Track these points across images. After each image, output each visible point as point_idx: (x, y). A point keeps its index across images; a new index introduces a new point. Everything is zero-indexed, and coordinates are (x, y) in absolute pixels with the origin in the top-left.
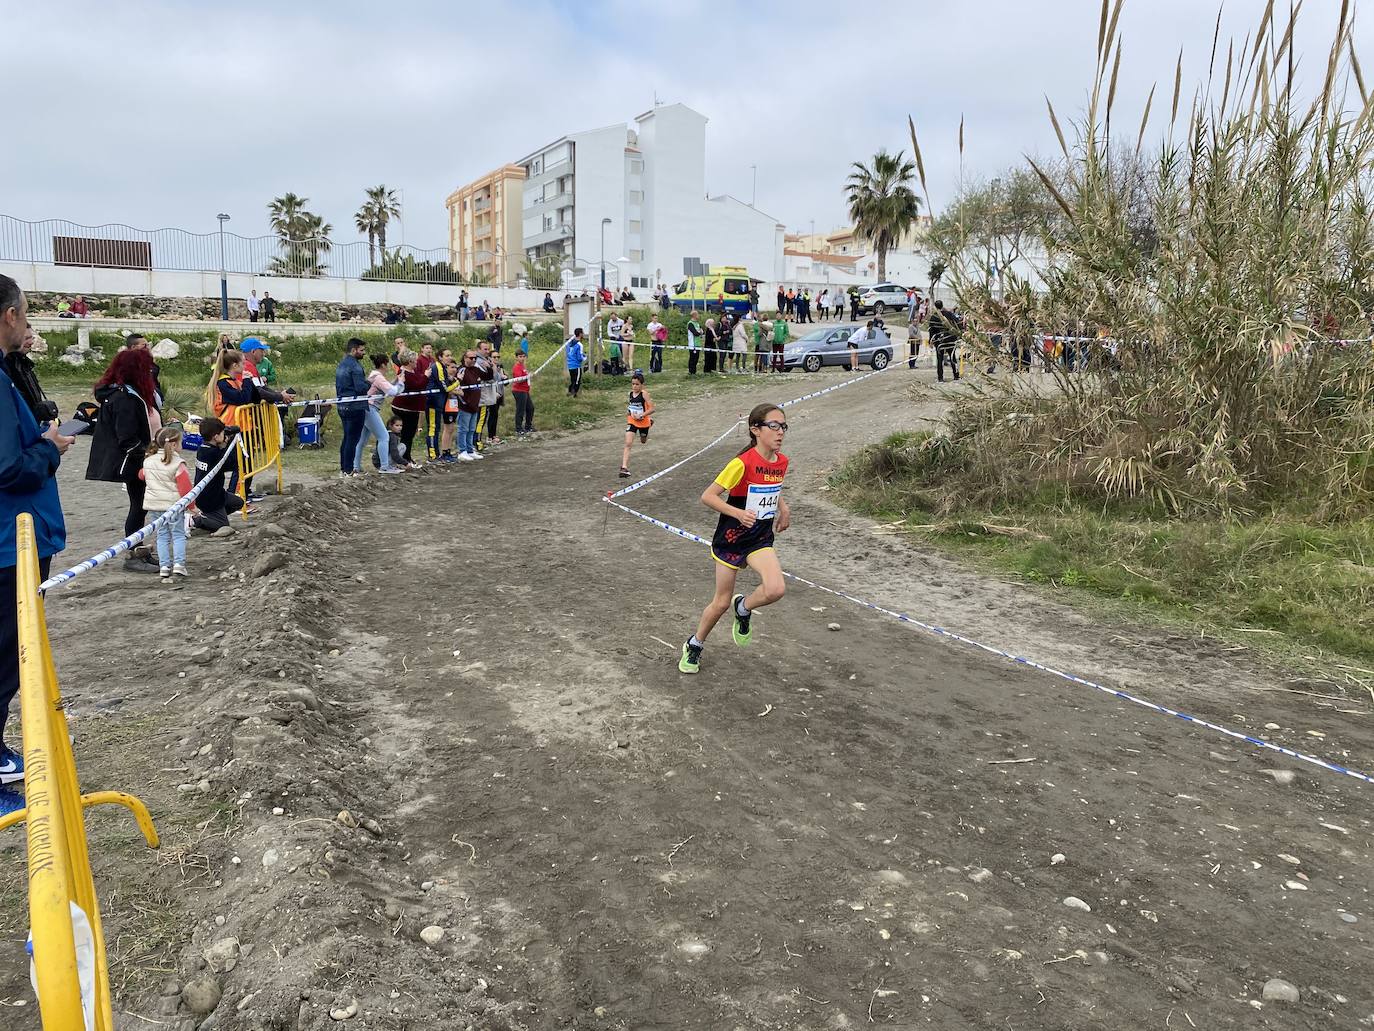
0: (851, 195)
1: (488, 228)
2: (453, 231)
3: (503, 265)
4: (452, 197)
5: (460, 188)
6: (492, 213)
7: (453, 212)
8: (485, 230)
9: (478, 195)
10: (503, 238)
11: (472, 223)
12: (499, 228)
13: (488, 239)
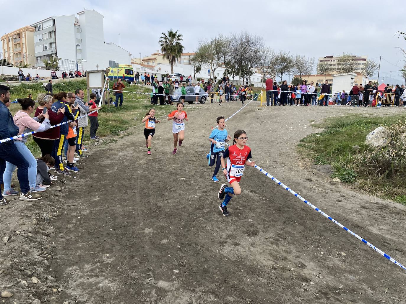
0: (161, 44)
1: (20, 49)
2: (4, 49)
3: (27, 62)
4: (3, 37)
5: (7, 34)
6: (21, 44)
7: (4, 42)
8: (18, 50)
9: (15, 36)
10: (26, 52)
11: (13, 47)
12: (24, 49)
13: (20, 53)
